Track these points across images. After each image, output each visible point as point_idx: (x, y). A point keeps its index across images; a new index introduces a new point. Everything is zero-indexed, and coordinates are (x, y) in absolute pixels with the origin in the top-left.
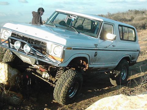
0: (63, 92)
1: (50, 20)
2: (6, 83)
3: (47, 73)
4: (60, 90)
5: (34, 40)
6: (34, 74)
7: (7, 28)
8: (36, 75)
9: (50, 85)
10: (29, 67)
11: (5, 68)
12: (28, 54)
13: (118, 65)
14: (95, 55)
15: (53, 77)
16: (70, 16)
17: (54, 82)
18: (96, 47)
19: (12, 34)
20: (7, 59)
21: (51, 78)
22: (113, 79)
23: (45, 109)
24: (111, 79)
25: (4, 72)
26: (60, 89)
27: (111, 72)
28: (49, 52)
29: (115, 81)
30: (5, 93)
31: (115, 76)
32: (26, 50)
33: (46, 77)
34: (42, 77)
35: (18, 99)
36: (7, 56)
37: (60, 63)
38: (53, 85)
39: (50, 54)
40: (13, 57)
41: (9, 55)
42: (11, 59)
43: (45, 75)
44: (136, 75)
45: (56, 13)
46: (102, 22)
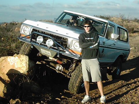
0: (79, 82)
1: (59, 19)
2: (26, 73)
3: (61, 66)
4: (74, 83)
5: (55, 35)
6: (49, 66)
7: (28, 25)
8: (51, 67)
9: (64, 76)
10: (45, 60)
11: (26, 60)
12: (50, 48)
13: (115, 61)
14: (103, 52)
15: (66, 70)
16: (79, 16)
17: (68, 74)
18: (104, 45)
19: (33, 30)
20: (24, 52)
21: (64, 70)
22: (109, 74)
23: (62, 97)
24: (107, 74)
25: (26, 63)
26: (76, 79)
27: (108, 68)
28: (69, 47)
29: (111, 76)
30: (29, 81)
31: (112, 72)
32: (49, 44)
33: (60, 69)
34: (57, 69)
35: (37, 87)
36: (24, 49)
37: (80, 56)
38: (67, 76)
39: (70, 49)
40: (30, 51)
41: (25, 49)
42: (28, 53)
43: (59, 67)
44: (124, 71)
45: (64, 13)
46: (108, 23)
